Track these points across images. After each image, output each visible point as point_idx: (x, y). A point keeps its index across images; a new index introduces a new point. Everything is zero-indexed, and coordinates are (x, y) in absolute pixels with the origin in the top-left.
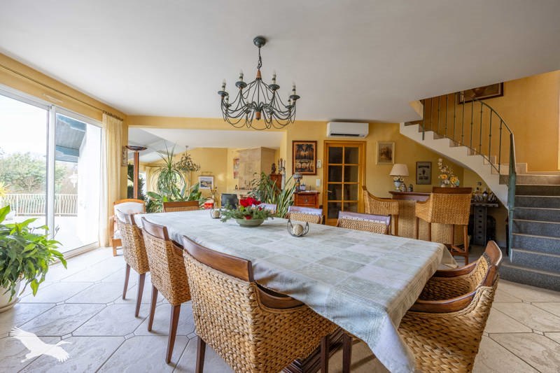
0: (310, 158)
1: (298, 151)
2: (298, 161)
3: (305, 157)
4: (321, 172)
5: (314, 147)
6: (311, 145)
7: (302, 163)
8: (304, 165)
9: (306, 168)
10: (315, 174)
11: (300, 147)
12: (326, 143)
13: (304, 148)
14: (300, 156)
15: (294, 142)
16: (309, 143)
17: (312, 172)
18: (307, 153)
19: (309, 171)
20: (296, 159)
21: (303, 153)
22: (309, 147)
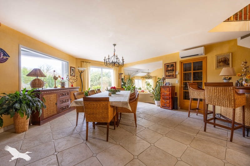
0: (173, 70)
1: (167, 68)
2: (167, 72)
3: (170, 70)
4: (178, 76)
5: (174, 65)
6: (173, 65)
7: (169, 73)
8: (170, 74)
9: (171, 75)
10: (176, 78)
11: (168, 66)
12: (181, 63)
13: (170, 66)
14: (168, 70)
15: (165, 64)
16: (172, 64)
17: (174, 76)
18: (171, 68)
19: (172, 76)
20: (166, 72)
21: (169, 69)
22: (172, 65)
